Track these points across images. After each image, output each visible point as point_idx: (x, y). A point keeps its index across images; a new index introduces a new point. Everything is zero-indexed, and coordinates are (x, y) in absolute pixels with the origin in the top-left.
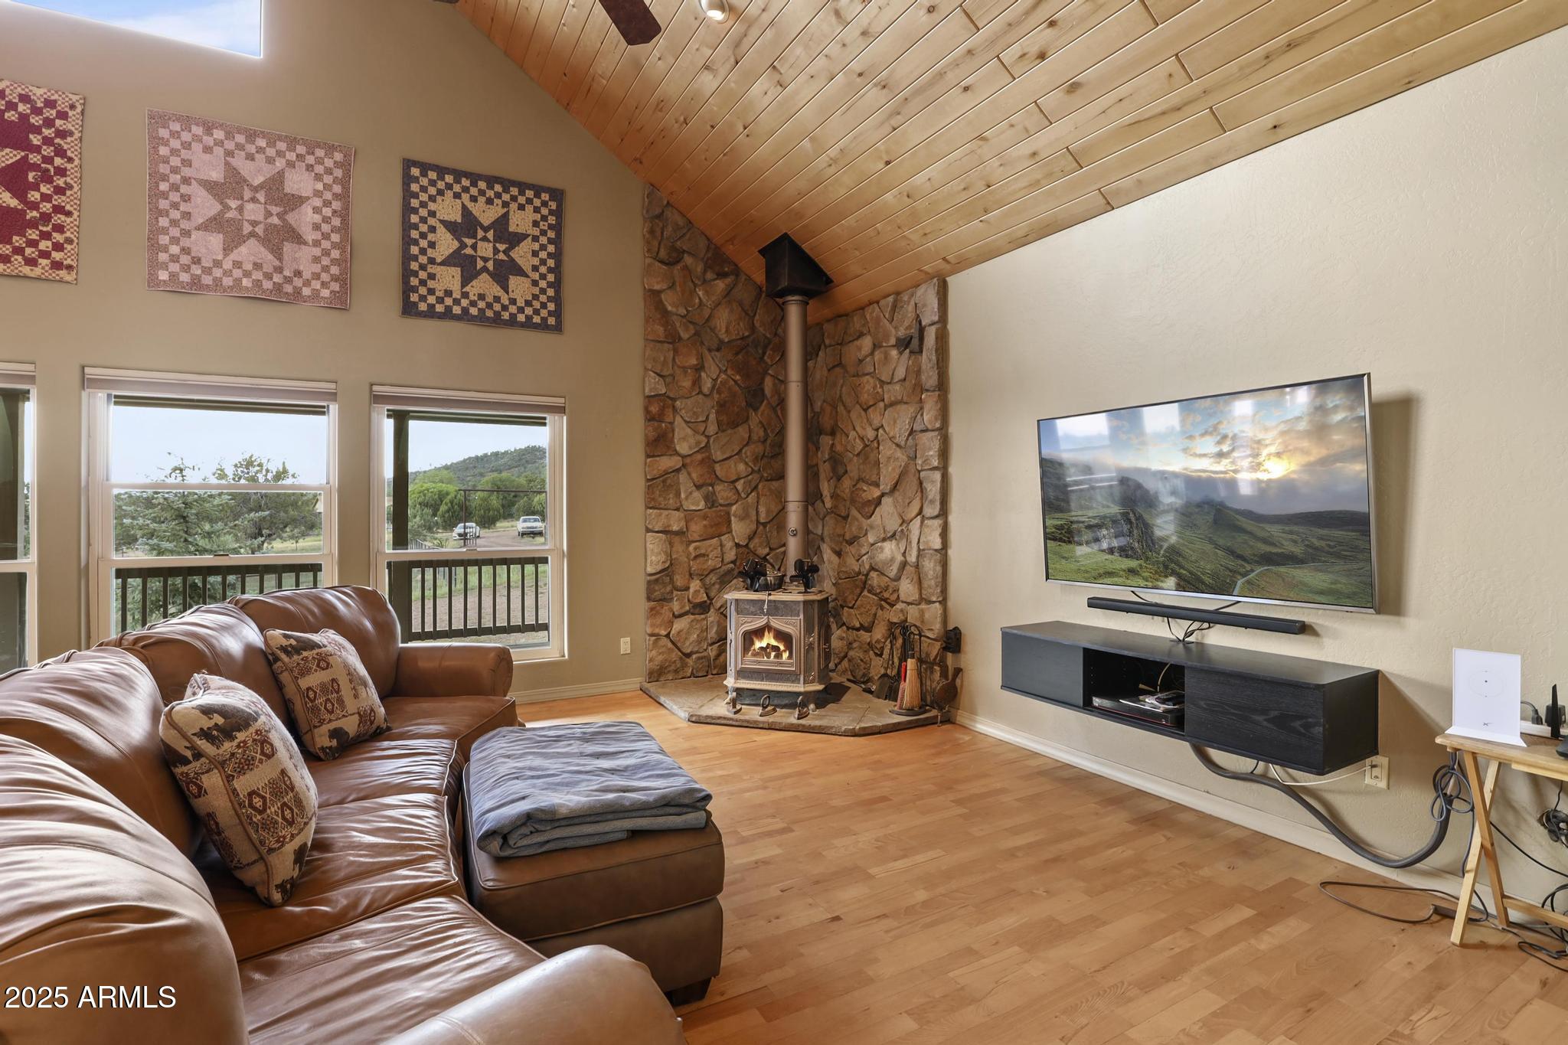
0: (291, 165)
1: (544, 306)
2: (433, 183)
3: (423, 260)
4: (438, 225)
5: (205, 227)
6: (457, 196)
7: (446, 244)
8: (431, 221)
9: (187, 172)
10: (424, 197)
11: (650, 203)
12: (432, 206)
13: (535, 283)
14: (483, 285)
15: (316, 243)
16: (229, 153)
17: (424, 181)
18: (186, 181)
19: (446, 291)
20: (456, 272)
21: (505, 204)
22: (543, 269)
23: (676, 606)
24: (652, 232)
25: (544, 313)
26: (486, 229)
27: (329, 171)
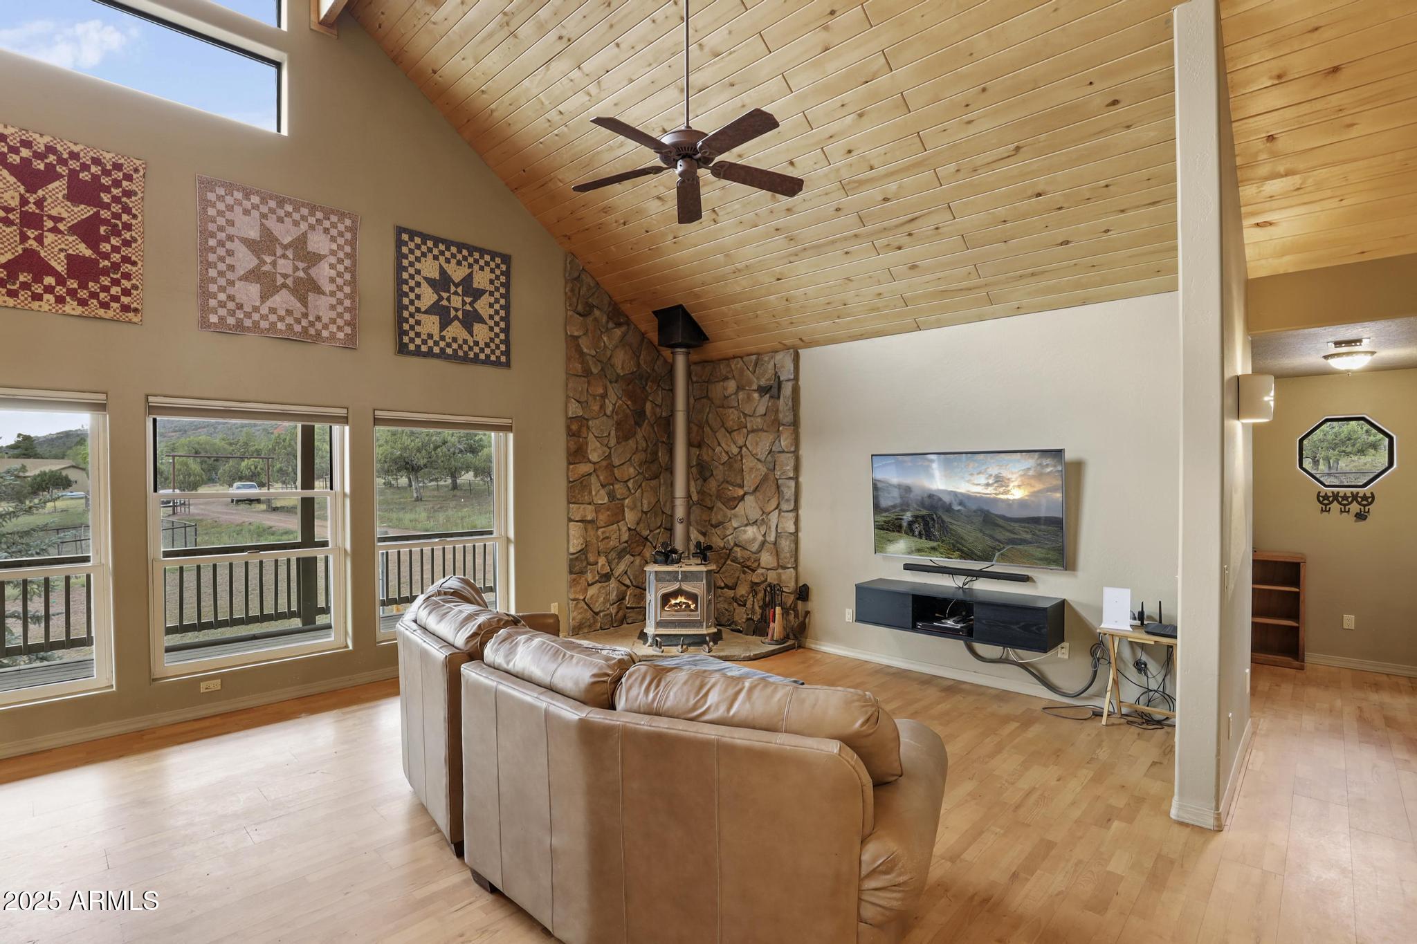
0: (312, 227)
1: (498, 347)
2: (418, 246)
3: (412, 309)
4: (423, 281)
5: (244, 278)
6: (436, 258)
7: (428, 297)
8: (418, 278)
9: (230, 231)
10: (411, 258)
11: (571, 268)
12: (418, 266)
13: (491, 329)
14: (455, 330)
15: (333, 294)
16: (264, 216)
17: (412, 245)
18: (230, 238)
19: (428, 334)
20: (436, 319)
21: (470, 266)
22: (497, 318)
23: (590, 577)
24: (572, 290)
25: (498, 352)
26: (457, 286)
27: (341, 234)
